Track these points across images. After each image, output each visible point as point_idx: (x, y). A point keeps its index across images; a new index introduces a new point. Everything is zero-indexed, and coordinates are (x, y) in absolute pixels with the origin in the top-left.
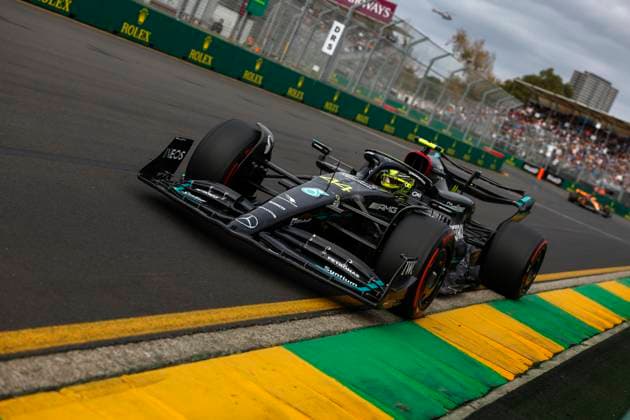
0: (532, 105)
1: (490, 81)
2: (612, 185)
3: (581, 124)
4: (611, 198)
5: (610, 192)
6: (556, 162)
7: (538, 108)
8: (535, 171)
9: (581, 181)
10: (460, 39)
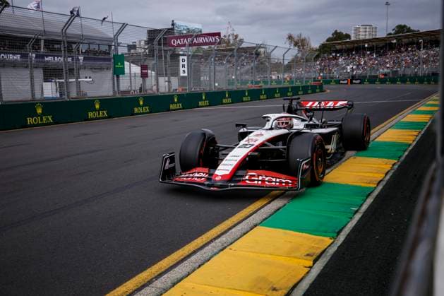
0: (334, 51)
1: (312, 50)
2: (386, 70)
3: (360, 49)
4: (387, 77)
5: (385, 75)
6: (354, 73)
7: (337, 51)
8: (346, 82)
9: (369, 76)
10: (290, 37)
